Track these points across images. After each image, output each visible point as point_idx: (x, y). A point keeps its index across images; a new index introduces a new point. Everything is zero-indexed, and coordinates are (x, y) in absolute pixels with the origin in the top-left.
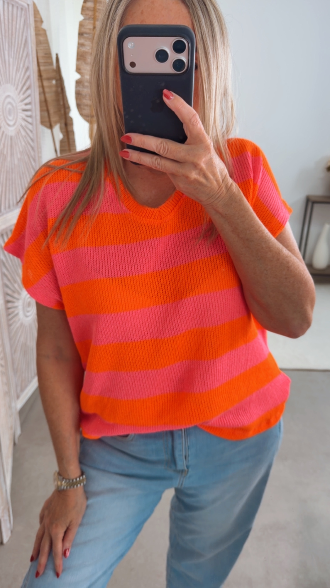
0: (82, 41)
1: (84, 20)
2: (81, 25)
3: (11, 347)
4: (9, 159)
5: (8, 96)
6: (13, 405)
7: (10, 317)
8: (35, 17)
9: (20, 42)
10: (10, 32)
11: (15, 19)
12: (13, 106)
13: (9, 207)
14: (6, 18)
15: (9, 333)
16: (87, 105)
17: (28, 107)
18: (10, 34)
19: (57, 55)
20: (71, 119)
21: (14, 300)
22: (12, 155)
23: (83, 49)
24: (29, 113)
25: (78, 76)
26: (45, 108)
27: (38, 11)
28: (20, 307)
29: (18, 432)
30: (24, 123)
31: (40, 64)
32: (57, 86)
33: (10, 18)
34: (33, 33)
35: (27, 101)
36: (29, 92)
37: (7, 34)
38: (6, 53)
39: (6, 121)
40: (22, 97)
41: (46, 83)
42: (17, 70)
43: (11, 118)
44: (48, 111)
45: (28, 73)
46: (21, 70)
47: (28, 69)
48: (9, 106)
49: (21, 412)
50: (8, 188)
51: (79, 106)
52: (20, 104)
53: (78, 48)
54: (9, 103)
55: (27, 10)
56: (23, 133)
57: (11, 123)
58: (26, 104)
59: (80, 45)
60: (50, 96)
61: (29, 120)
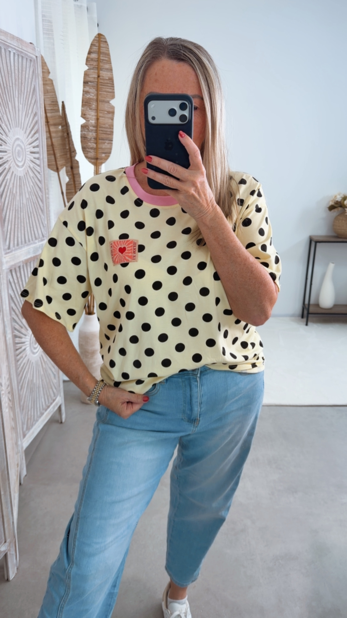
0: (87, 89)
1: (88, 69)
2: (86, 74)
3: (18, 383)
4: (18, 198)
5: (18, 139)
6: (19, 443)
7: (18, 352)
8: (43, 69)
9: (29, 90)
10: (20, 81)
11: (24, 69)
12: (22, 148)
13: (18, 245)
14: (16, 68)
15: (17, 369)
16: (91, 148)
17: (36, 150)
18: (20, 83)
19: (63, 102)
20: (77, 162)
21: (22, 336)
22: (21, 194)
23: (88, 96)
24: (37, 156)
25: (83, 121)
26: (52, 152)
27: (45, 63)
28: (28, 343)
29: (24, 473)
30: (32, 165)
31: (47, 111)
32: (63, 131)
33: (20, 69)
34: (41, 82)
35: (35, 144)
36: (37, 136)
37: (17, 83)
38: (16, 99)
39: (15, 162)
40: (31, 140)
41: (52, 129)
42: (26, 115)
43: (20, 159)
44: (54, 154)
45: (36, 119)
46: (29, 115)
47: (35, 115)
49: (28, 451)
50: (16, 226)
51: (84, 149)
52: (29, 146)
53: (83, 95)
54: (19, 145)
55: (36, 61)
56: (32, 174)
57: (20, 164)
58: (34, 147)
59: (85, 92)
60: (57, 141)
61: (37, 162)
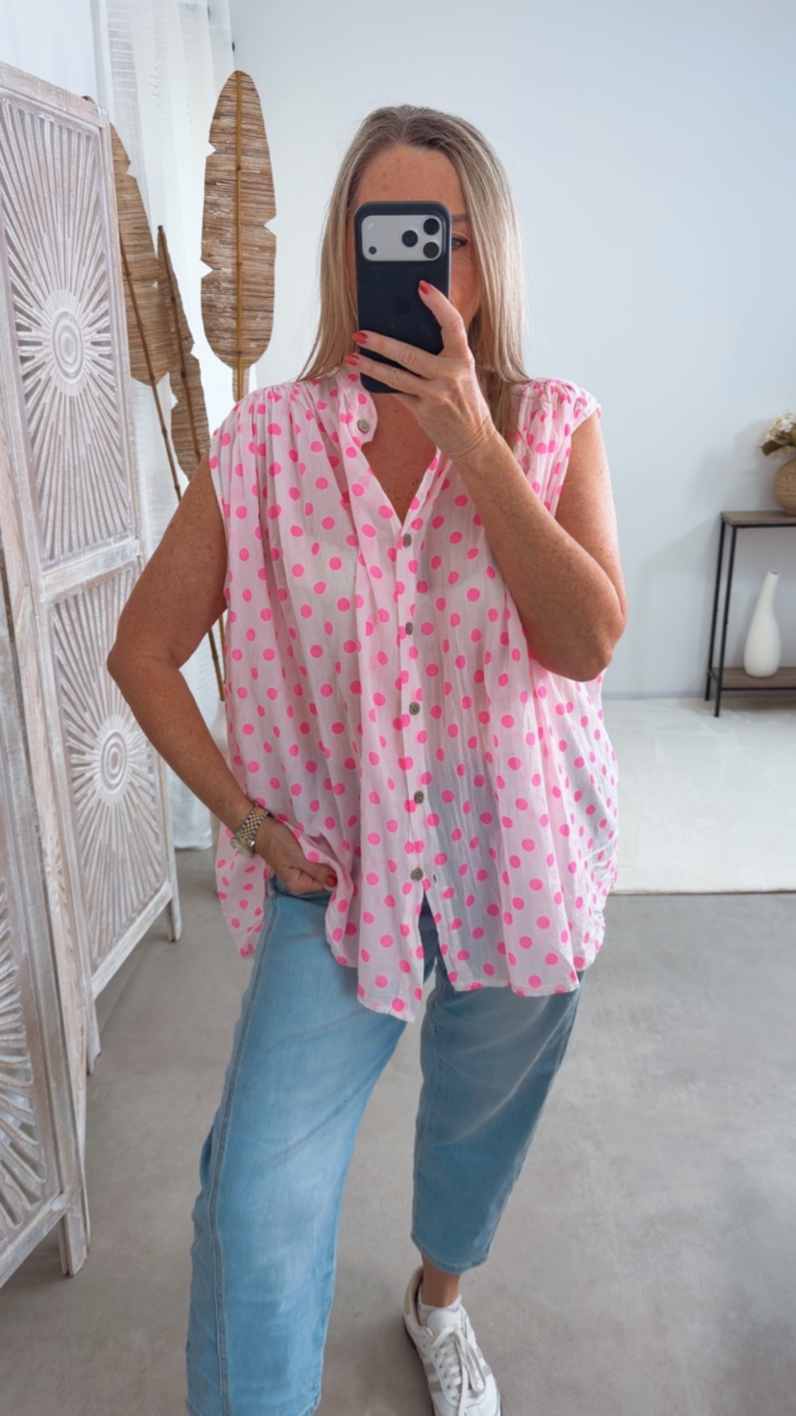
0: (214, 197)
1: (215, 153)
2: (211, 164)
3: (79, 853)
4: (68, 445)
5: (65, 314)
6: (84, 983)
7: (76, 784)
8: (114, 154)
9: (85, 205)
10: (66, 184)
11: (74, 159)
12: (73, 334)
13: (71, 548)
14: (57, 156)
15: (75, 821)
16: (226, 330)
17: (104, 337)
18: (66, 189)
19: (160, 228)
20: (196, 362)
21: (84, 748)
22: (74, 436)
23: (216, 214)
24: (106, 350)
25: (206, 270)
26: (139, 340)
27: (119, 141)
28: (97, 764)
29: (96, 1046)
30: (96, 371)
31: (126, 249)
32: (161, 293)
33: (66, 157)
34: (112, 186)
35: (102, 324)
36: (105, 306)
37: (60, 189)
38: (59, 227)
39: (60, 366)
40: (92, 316)
41: (138, 289)
42: (81, 261)
43: (70, 360)
44: (145, 346)
45: (102, 268)
46: (87, 261)
47: (102, 258)
48: (66, 335)
49: (102, 1002)
50: (66, 507)
51: (210, 332)
52: (88, 330)
53: (205, 211)
54: (67, 328)
55: (99, 139)
56: (97, 392)
57: (71, 370)
59: (209, 205)
60: (149, 316)
61: (108, 363)
